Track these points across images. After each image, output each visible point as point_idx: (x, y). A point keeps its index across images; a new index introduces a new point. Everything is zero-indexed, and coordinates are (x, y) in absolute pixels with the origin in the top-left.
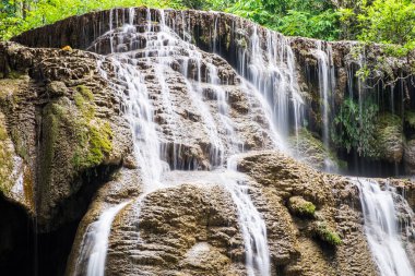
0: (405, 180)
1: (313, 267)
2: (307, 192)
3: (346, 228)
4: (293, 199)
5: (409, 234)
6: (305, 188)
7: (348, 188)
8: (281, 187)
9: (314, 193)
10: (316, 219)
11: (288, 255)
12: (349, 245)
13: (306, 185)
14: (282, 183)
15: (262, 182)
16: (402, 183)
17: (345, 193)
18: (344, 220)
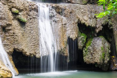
0: (56, 4)
1: (16, 28)
2: (17, 7)
3: (31, 17)
4: (12, 9)
5: (53, 20)
6: (16, 6)
7: (35, 6)
8: (9, 5)
9: (19, 8)
10: (19, 15)
11: (6, 25)
12: (31, 22)
13: (17, 5)
14: (9, 4)
15: (3, 4)
16: (54, 5)
17: (33, 7)
18: (31, 15)
